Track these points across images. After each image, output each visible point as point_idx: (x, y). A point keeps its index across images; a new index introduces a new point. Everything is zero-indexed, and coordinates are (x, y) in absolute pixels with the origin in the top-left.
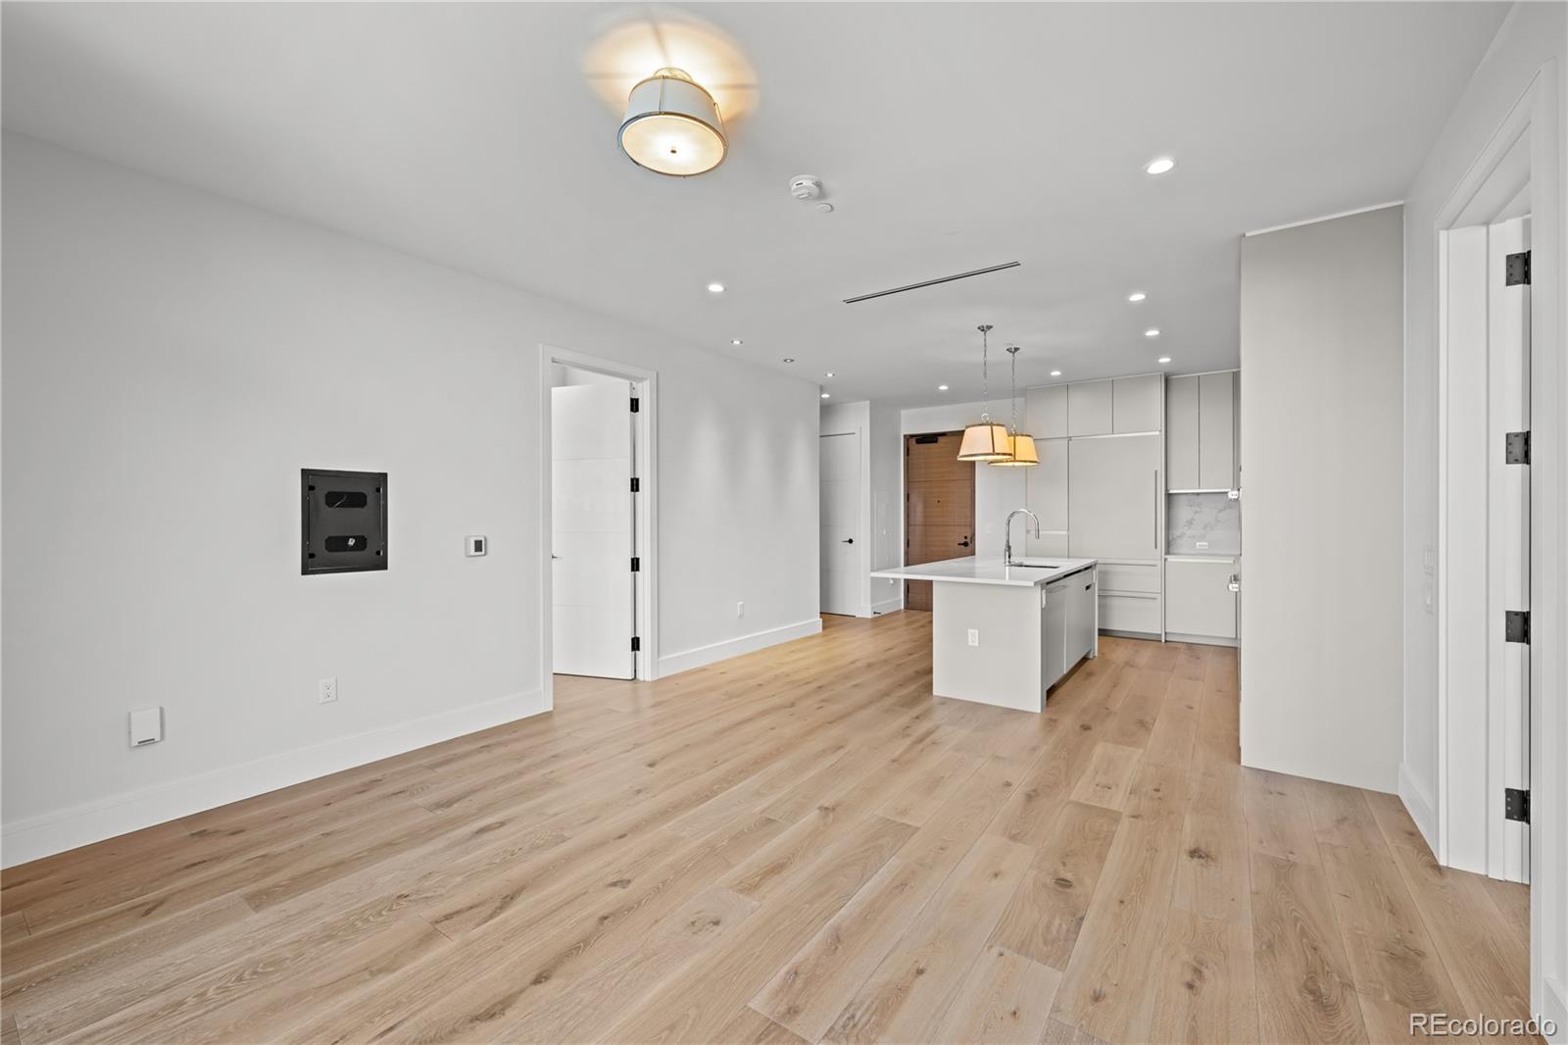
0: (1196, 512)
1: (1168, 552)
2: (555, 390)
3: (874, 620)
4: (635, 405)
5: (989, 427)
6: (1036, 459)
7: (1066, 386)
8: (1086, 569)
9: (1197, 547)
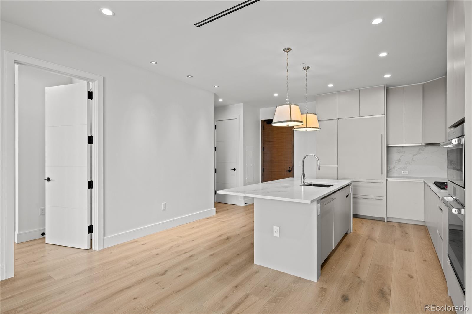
0: (401, 156)
1: (387, 176)
2: (46, 88)
3: (245, 207)
4: (90, 95)
5: (289, 106)
6: (319, 127)
7: (336, 93)
8: (346, 186)
9: (402, 173)
